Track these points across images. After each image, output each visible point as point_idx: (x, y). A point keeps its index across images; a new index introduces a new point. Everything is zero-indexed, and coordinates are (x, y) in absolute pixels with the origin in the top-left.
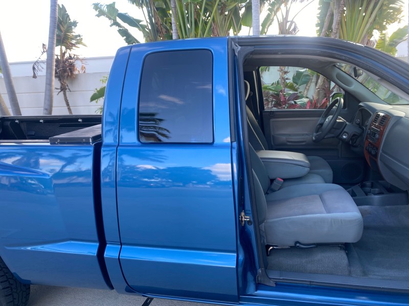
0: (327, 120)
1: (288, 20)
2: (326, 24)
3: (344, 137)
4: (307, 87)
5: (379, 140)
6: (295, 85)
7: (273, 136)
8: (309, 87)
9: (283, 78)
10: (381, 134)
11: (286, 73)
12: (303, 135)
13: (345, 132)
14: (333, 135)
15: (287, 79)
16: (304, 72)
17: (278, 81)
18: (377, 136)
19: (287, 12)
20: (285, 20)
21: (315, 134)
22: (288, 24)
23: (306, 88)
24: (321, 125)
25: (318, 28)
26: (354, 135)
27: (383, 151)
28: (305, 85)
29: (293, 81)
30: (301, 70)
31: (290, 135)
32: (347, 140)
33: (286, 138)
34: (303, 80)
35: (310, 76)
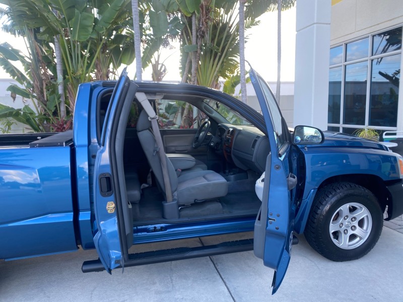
0: (201, 134)
1: (160, 63)
2: (187, 69)
3: (212, 144)
4: (176, 116)
5: (231, 143)
9: (157, 108)
10: (232, 140)
11: (159, 104)
12: (185, 146)
13: (212, 142)
14: (205, 144)
15: (161, 109)
16: (173, 104)
18: (230, 141)
19: (159, 56)
20: (157, 62)
21: (194, 144)
22: (160, 66)
24: (198, 138)
25: (181, 71)
26: (217, 143)
27: (234, 149)
28: (174, 114)
29: (166, 111)
30: (171, 103)
31: (177, 147)
32: (213, 146)
33: (175, 148)
34: (172, 110)
35: (177, 108)
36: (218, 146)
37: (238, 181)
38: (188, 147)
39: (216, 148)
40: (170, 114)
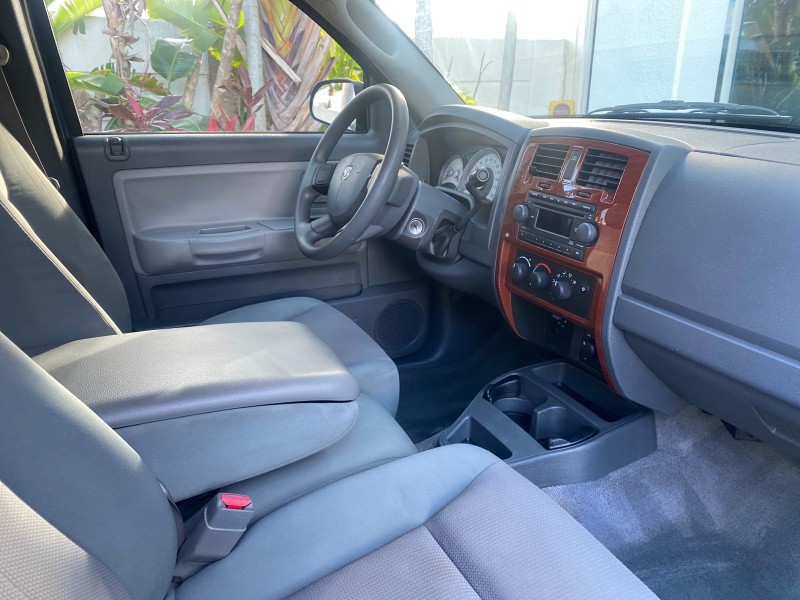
3: (417, 232)
4: (191, 87)
6: (160, 79)
7: (136, 240)
8: (195, 85)
9: (122, 56)
11: (128, 40)
12: (246, 227)
13: (417, 214)
15: (134, 59)
16: (181, 45)
17: (108, 66)
18: (591, 231)
23: (187, 88)
24: (322, 189)
26: (444, 222)
27: (626, 290)
28: (185, 79)
29: (154, 68)
30: (171, 40)
31: (202, 233)
32: (421, 243)
33: (190, 244)
34: (178, 67)
35: (193, 57)
36: (447, 240)
37: (615, 475)
38: (262, 233)
39: (436, 249)
40: (169, 77)
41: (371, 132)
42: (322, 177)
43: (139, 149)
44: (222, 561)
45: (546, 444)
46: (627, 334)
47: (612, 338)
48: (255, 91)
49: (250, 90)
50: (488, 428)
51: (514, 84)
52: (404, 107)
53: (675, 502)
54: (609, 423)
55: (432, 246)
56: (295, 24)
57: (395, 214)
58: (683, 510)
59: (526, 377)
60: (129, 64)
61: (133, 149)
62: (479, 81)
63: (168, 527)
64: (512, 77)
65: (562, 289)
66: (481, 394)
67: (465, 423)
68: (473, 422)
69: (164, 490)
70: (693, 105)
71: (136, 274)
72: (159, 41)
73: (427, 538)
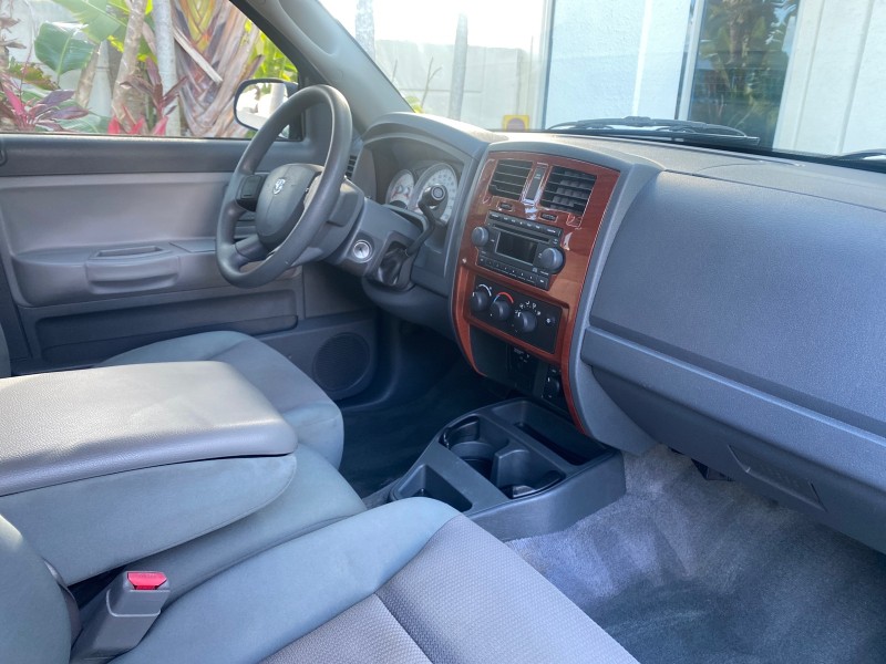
3: (363, 255)
4: (86, 81)
6: (46, 71)
7: (16, 264)
8: (91, 79)
10: (578, 252)
11: (6, 22)
12: (159, 248)
13: (362, 236)
18: (556, 257)
21: (225, 246)
23: (81, 83)
27: (594, 321)
28: (78, 72)
29: (39, 57)
30: (62, 25)
31: (101, 255)
32: (367, 268)
33: (87, 269)
34: (69, 56)
35: (89, 46)
36: (398, 266)
37: (583, 524)
38: (176, 255)
39: (386, 275)
40: (59, 68)
41: (307, 141)
42: (249, 190)
43: (19, 152)
44: (128, 655)
45: (508, 492)
46: (595, 369)
47: (580, 375)
48: (166, 90)
49: (160, 87)
50: (445, 477)
51: (465, 95)
52: (346, 113)
53: (645, 550)
54: (575, 467)
55: (380, 272)
56: (214, 14)
57: (338, 234)
58: (653, 558)
59: (486, 418)
60: (7, 51)
61: (12, 151)
62: (427, 89)
63: (59, 617)
64: (462, 86)
65: (526, 321)
66: (437, 438)
67: (420, 472)
68: (429, 471)
69: (53, 572)
70: (660, 123)
71: (16, 306)
72: (45, 26)
73: (379, 609)
